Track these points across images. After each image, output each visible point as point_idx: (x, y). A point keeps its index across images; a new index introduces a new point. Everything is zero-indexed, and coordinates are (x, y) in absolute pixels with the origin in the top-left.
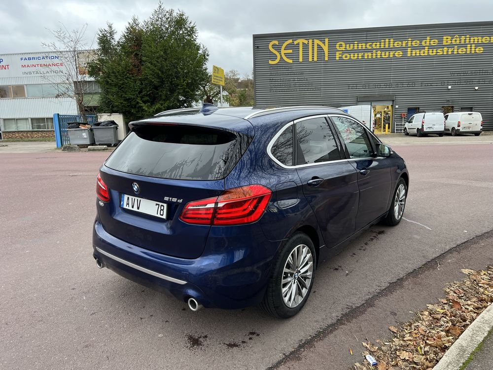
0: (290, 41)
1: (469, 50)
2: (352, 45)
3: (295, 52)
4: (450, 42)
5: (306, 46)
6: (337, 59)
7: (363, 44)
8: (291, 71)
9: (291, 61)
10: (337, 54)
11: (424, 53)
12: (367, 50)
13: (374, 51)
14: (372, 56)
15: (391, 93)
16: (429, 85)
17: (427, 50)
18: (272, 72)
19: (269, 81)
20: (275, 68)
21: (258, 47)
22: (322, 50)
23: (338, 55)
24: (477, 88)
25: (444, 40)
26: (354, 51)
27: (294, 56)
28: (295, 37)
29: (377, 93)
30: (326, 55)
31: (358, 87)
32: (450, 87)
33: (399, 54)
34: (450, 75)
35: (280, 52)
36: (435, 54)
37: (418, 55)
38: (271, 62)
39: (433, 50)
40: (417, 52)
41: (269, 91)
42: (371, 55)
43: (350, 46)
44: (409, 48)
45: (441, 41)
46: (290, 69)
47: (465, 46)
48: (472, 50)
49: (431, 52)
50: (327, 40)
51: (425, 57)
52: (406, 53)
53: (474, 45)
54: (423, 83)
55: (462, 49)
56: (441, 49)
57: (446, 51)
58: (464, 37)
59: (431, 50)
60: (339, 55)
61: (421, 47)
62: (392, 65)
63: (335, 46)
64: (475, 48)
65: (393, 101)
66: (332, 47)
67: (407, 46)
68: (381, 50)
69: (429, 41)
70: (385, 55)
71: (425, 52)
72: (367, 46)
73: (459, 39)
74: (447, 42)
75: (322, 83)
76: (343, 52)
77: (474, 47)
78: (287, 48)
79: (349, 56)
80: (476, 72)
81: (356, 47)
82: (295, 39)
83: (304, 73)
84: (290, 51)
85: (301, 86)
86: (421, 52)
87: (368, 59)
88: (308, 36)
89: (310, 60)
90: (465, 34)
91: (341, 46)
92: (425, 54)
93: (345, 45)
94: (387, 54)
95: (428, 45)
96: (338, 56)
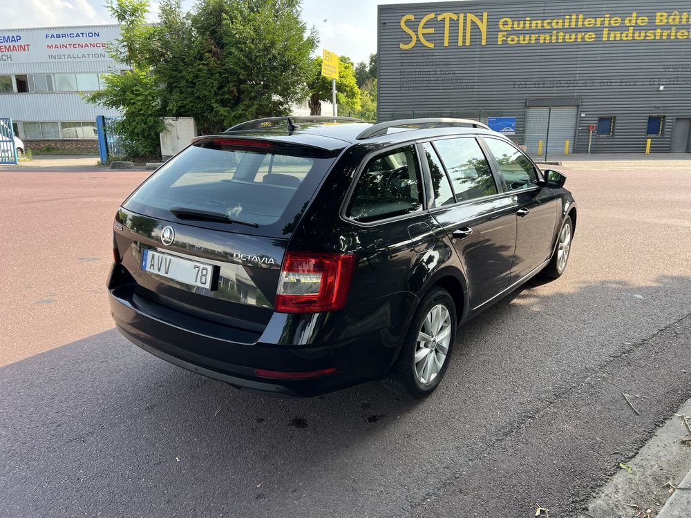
0: (432, 16)
2: (522, 22)
3: (438, 32)
4: (666, 21)
5: (454, 24)
6: (500, 43)
7: (538, 22)
8: (432, 61)
9: (431, 46)
10: (499, 36)
12: (543, 31)
13: (555, 32)
14: (551, 39)
15: (575, 94)
16: (632, 83)
17: (632, 31)
18: (404, 61)
19: (399, 74)
20: (409, 55)
21: (384, 23)
22: (478, 30)
23: (500, 38)
25: (657, 18)
26: (524, 32)
27: (437, 38)
28: (439, 9)
29: (555, 95)
30: (484, 37)
31: (527, 86)
32: (662, 88)
33: (590, 37)
34: (663, 70)
35: (416, 32)
36: (643, 38)
37: (619, 39)
38: (403, 46)
39: (640, 33)
40: (617, 35)
41: (399, 89)
42: (549, 38)
43: (519, 24)
44: (605, 29)
45: (652, 19)
46: (430, 57)
47: (687, 27)
49: (638, 35)
50: (485, 14)
51: (628, 42)
52: (601, 36)
54: (623, 81)
55: (683, 33)
56: (653, 32)
57: (659, 34)
58: (686, 14)
59: (638, 32)
60: (503, 37)
61: (622, 28)
62: (580, 53)
63: (497, 23)
65: (578, 106)
66: (492, 25)
67: (602, 26)
68: (564, 31)
69: (635, 18)
71: (628, 36)
72: (544, 25)
73: (678, 17)
74: (661, 21)
75: (476, 77)
76: (509, 33)
79: (517, 39)
81: (527, 25)
82: (438, 13)
83: (451, 63)
84: (432, 31)
85: (446, 82)
86: (623, 35)
87: (544, 44)
88: (458, 8)
89: (460, 44)
90: (688, 10)
91: (506, 24)
92: (629, 38)
93: (511, 23)
94: (573, 37)
95: (634, 24)
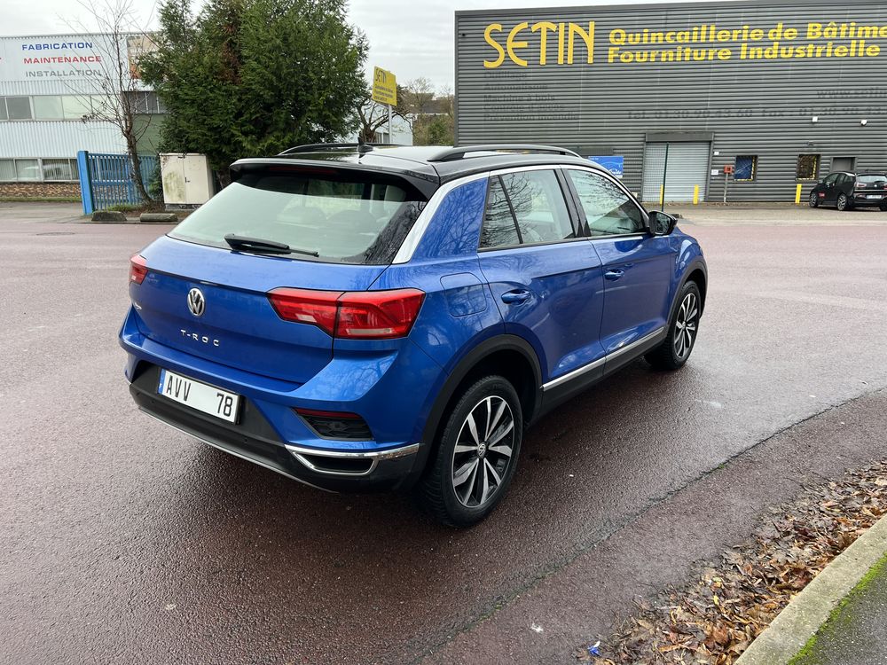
0: (524, 25)
1: (854, 50)
2: (639, 35)
3: (532, 46)
4: (820, 34)
5: (553, 36)
6: (611, 61)
7: (658, 34)
8: (524, 82)
9: (524, 64)
10: (610, 52)
11: (770, 54)
12: (665, 46)
13: (680, 47)
14: (675, 57)
15: (707, 127)
16: (778, 113)
17: (777, 47)
18: (489, 83)
19: (483, 99)
20: (495, 75)
21: (464, 35)
22: (583, 44)
23: (612, 54)
24: (864, 122)
25: (809, 30)
26: (641, 47)
27: (530, 54)
28: (533, 17)
29: (681, 127)
30: (591, 53)
31: (646, 116)
32: (815, 119)
33: (724, 54)
34: (817, 96)
35: (504, 45)
36: (791, 55)
37: (761, 56)
38: (487, 64)
39: (787, 49)
40: (759, 52)
41: (483, 118)
42: (673, 55)
43: (634, 37)
44: (743, 44)
45: (803, 31)
46: (522, 78)
47: (847, 41)
48: (860, 50)
49: (784, 51)
50: (592, 25)
51: (772, 61)
52: (738, 53)
53: (863, 41)
54: (766, 110)
55: (841, 49)
56: (803, 47)
57: (812, 51)
58: (845, 25)
59: (785, 48)
60: (615, 53)
61: (765, 43)
62: (711, 74)
63: (607, 36)
64: (865, 48)
65: (710, 142)
66: (601, 38)
67: (740, 40)
68: (692, 46)
69: (781, 31)
70: (699, 56)
71: (772, 53)
72: (667, 38)
73: (836, 29)
74: (814, 34)
75: (581, 105)
76: (622, 49)
77: (863, 46)
78: (516, 39)
79: (632, 56)
80: (865, 92)
81: (645, 39)
82: (533, 21)
83: (549, 86)
84: (524, 44)
85: (542, 110)
86: (765, 52)
87: (667, 63)
88: (558, 16)
89: (561, 61)
90: (847, 20)
91: (619, 36)
92: (773, 56)
93: (625, 35)
94: (703, 54)
95: (780, 38)
96: (612, 56)
